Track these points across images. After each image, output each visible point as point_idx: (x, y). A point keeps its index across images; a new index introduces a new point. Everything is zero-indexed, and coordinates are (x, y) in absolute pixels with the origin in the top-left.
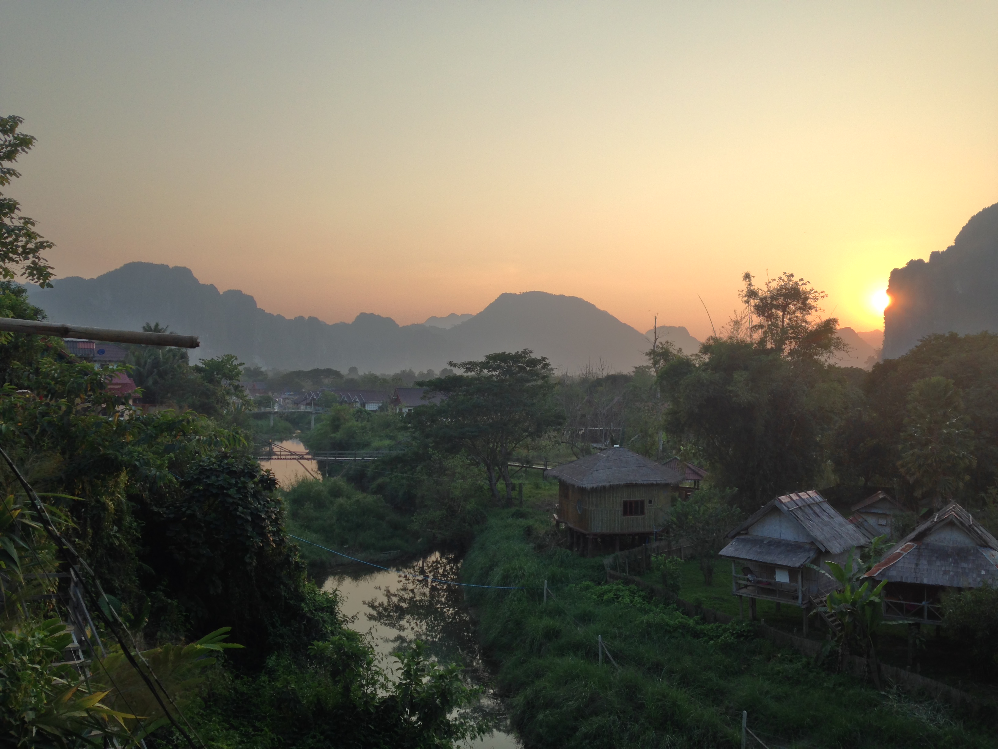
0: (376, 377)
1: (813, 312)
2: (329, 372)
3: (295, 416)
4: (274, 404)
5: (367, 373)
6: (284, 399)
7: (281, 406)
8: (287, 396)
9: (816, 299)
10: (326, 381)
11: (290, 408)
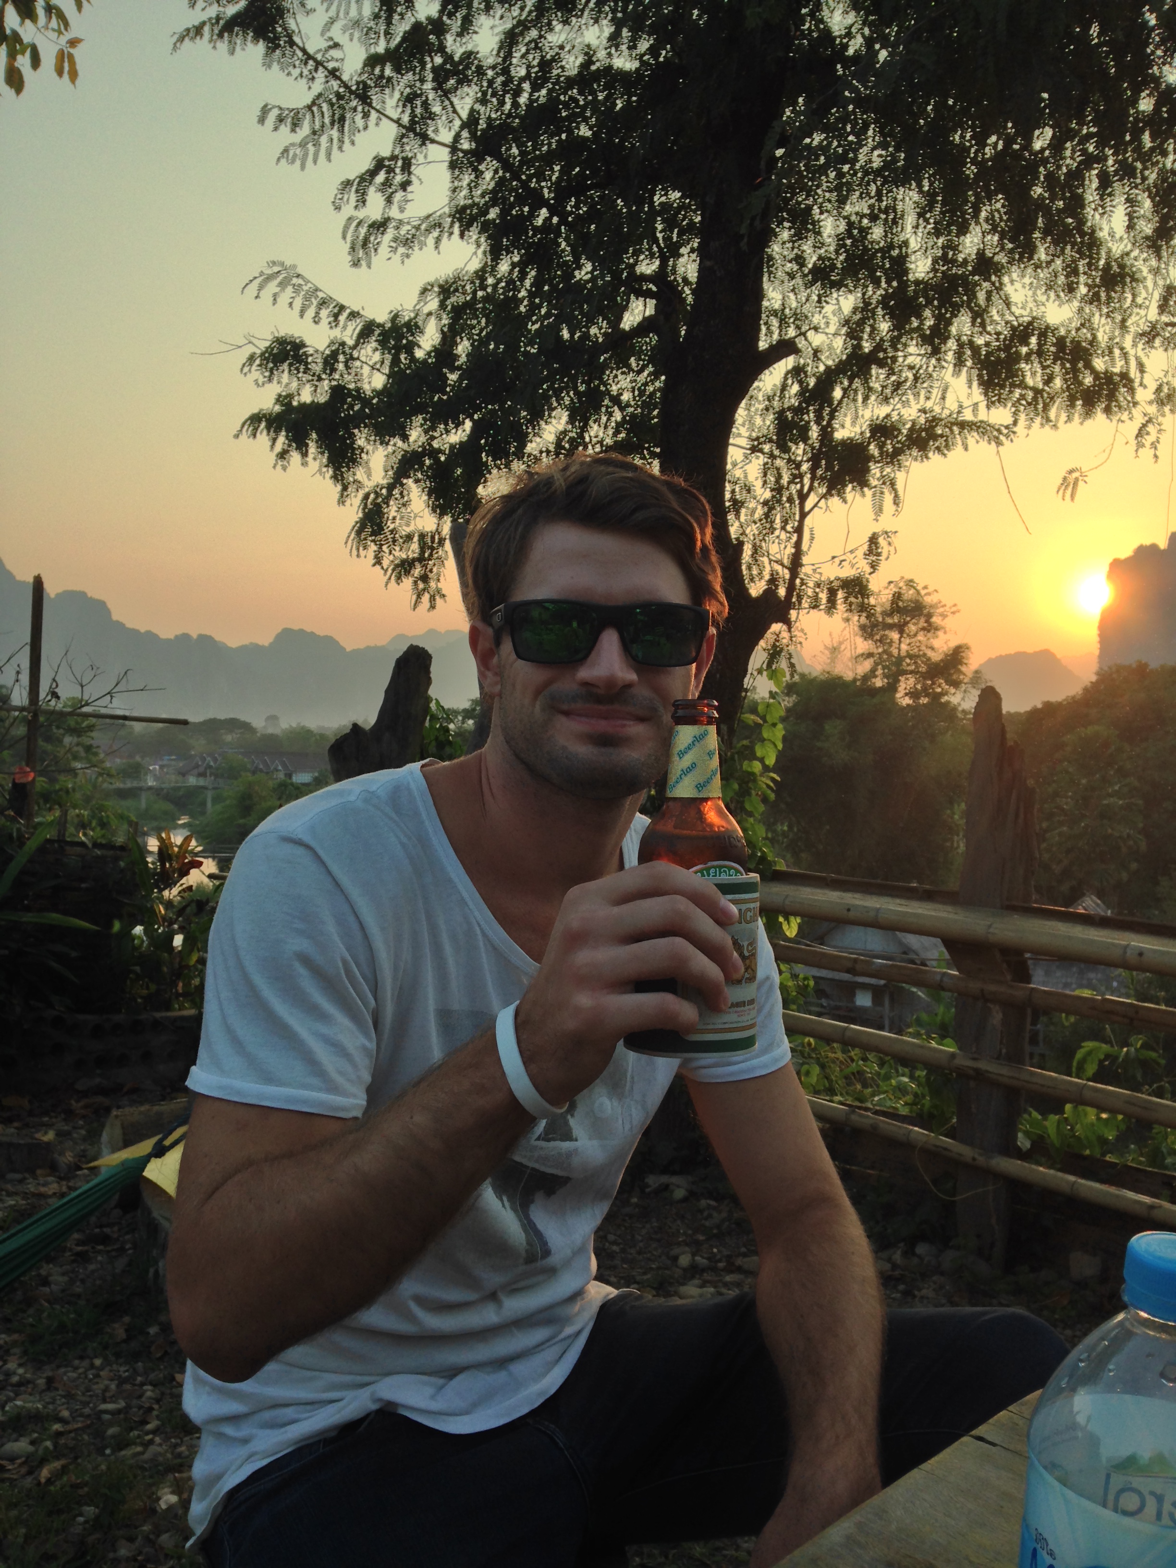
0: (309, 732)
1: (940, 633)
2: (233, 724)
3: (181, 793)
4: (146, 774)
5: (294, 725)
6: (162, 767)
7: (156, 778)
8: (165, 762)
9: (944, 616)
10: (229, 738)
11: (172, 780)
